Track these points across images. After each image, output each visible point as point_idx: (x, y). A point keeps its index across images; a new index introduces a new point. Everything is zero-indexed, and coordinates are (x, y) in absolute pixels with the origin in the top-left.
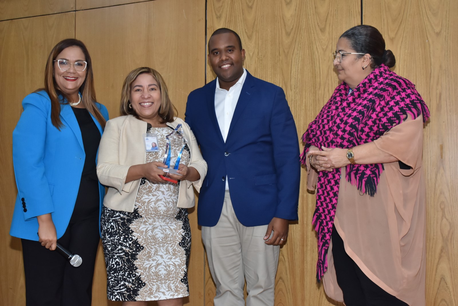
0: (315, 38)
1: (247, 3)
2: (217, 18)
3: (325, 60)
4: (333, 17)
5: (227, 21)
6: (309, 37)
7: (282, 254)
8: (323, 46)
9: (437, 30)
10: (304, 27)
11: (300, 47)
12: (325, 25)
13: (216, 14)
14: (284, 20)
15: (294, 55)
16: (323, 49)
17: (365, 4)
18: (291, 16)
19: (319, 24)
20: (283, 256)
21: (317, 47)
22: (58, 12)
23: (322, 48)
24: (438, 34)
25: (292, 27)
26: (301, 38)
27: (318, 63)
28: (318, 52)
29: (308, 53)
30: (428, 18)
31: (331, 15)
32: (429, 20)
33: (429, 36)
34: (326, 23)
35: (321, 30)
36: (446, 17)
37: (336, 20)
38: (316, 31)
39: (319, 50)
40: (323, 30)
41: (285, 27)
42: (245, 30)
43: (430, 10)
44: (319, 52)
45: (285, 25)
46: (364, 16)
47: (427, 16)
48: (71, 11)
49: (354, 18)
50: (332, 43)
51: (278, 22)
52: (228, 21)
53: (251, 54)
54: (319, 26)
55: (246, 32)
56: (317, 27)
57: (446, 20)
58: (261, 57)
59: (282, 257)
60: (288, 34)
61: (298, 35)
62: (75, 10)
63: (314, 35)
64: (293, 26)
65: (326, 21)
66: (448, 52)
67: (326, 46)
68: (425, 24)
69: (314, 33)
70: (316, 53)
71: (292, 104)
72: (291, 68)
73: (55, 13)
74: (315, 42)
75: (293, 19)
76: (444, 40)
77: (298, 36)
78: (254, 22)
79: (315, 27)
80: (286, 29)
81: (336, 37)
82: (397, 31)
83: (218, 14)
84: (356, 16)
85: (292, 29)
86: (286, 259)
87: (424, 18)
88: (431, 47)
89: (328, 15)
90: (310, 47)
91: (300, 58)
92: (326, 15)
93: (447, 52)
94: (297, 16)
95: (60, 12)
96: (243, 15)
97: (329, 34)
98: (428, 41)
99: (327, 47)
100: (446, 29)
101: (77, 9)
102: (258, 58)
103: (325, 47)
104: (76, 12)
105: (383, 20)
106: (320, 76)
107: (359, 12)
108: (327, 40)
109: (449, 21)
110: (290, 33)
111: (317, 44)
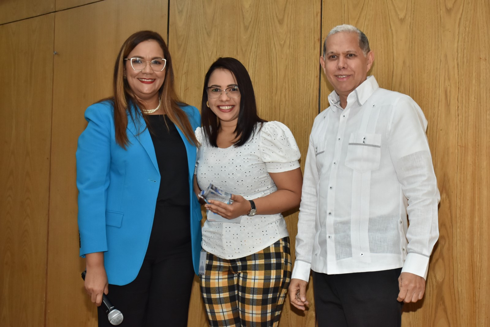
0: (273, 31)
3: (282, 58)
4: (292, 5)
6: (267, 31)
8: (281, 41)
9: (402, 15)
10: (262, 19)
11: (259, 44)
12: (284, 16)
14: (242, 11)
15: (252, 54)
16: (281, 45)
18: (250, 6)
19: (277, 15)
21: (274, 43)
22: (40, 14)
24: (402, 21)
25: (250, 19)
26: (259, 32)
27: (275, 62)
29: (265, 50)
31: (290, 3)
33: (392, 25)
34: (284, 13)
35: (279, 21)
37: (295, 9)
38: (274, 23)
39: (276, 46)
40: (281, 22)
41: (244, 20)
42: (205, 25)
44: (277, 49)
45: (243, 18)
46: (324, 2)
48: (51, 12)
49: (313, 5)
50: (290, 36)
51: (237, 15)
52: (189, 16)
54: (277, 17)
55: (206, 28)
56: (275, 18)
60: (246, 28)
61: (256, 28)
62: (54, 11)
63: (272, 28)
64: (251, 19)
65: (285, 11)
66: (413, 43)
67: (283, 41)
69: (272, 26)
70: (274, 50)
73: (38, 15)
74: (273, 37)
75: (251, 10)
76: (409, 27)
77: (256, 30)
78: (213, 15)
79: (273, 18)
80: (244, 23)
81: (294, 29)
82: (358, 18)
83: (180, 8)
85: (250, 22)
88: (395, 37)
89: (286, 3)
90: (268, 43)
91: (258, 56)
92: (285, 3)
94: (256, 6)
95: (42, 14)
96: (203, 7)
97: (287, 25)
98: (392, 30)
99: (285, 42)
101: (56, 10)
103: (282, 43)
104: (56, 13)
105: (343, 6)
106: (277, 78)
108: (285, 34)
110: (248, 27)
111: (275, 39)
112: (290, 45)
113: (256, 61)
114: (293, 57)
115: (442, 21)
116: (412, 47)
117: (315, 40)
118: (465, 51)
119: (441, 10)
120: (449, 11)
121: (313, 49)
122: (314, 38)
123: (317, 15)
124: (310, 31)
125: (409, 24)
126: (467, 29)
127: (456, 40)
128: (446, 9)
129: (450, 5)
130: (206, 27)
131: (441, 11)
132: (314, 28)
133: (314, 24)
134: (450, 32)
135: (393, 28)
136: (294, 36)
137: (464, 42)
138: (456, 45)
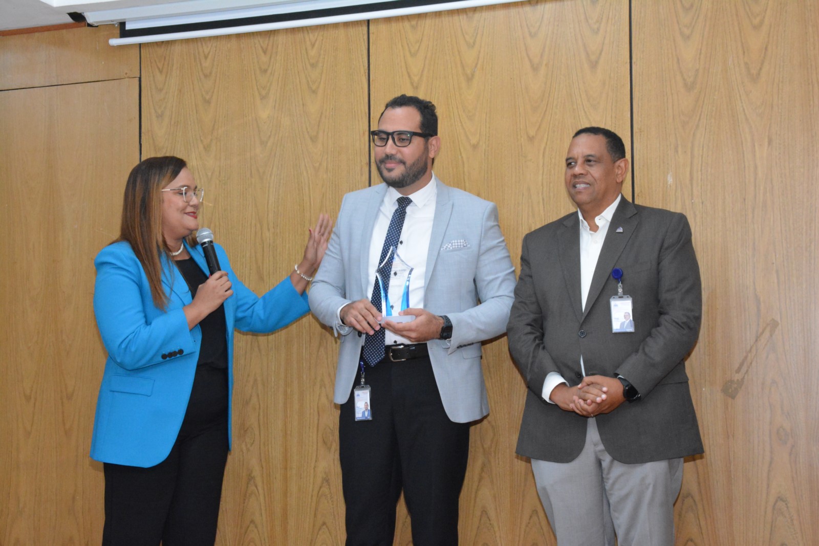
0: (303, 151)
1: (202, 95)
2: (157, 117)
3: (317, 185)
4: (329, 119)
5: (172, 123)
6: (295, 150)
7: (254, 482)
8: (315, 163)
9: (474, 141)
11: (282, 165)
12: (318, 132)
13: (156, 112)
15: (273, 177)
17: (374, 100)
18: (268, 117)
19: (308, 130)
20: (256, 487)
21: (305, 165)
23: (313, 166)
24: (475, 147)
25: (269, 134)
26: (283, 150)
27: (307, 189)
28: (307, 172)
29: (293, 173)
30: (461, 122)
31: (326, 117)
32: (462, 125)
33: (462, 150)
34: (318, 128)
35: (311, 138)
36: (486, 122)
37: (333, 124)
38: (305, 140)
39: (308, 169)
40: (314, 139)
41: (259, 134)
42: (200, 137)
43: (464, 111)
44: (309, 172)
45: (259, 131)
47: (460, 120)
49: (359, 121)
50: (327, 158)
51: (250, 126)
52: (175, 123)
53: (210, 174)
54: (308, 132)
55: (201, 140)
56: (306, 134)
57: (486, 125)
58: (223, 179)
59: (256, 489)
60: (264, 144)
64: (271, 132)
65: (319, 126)
67: (318, 163)
68: (458, 132)
69: (301, 144)
70: (305, 173)
71: (269, 251)
72: (268, 196)
74: (304, 158)
75: (270, 122)
76: (483, 155)
77: (278, 148)
78: (214, 125)
79: (303, 134)
80: (260, 137)
81: (333, 149)
83: (159, 112)
84: (362, 118)
85: (270, 136)
86: (261, 491)
87: (456, 124)
89: (321, 116)
90: (296, 164)
92: (319, 116)
93: (488, 173)
96: (197, 113)
97: (323, 144)
98: (462, 157)
99: (320, 164)
100: (486, 139)
102: (220, 181)
103: (317, 165)
106: (310, 208)
107: (366, 113)
108: (321, 154)
109: (489, 128)
110: (267, 143)
111: (306, 160)
112: (327, 168)
113: (279, 186)
114: (332, 183)
115: (523, 150)
116: (488, 178)
117: (363, 164)
118: (551, 185)
119: (521, 137)
120: (531, 139)
121: (359, 174)
122: (361, 161)
123: (364, 134)
124: (355, 152)
125: (484, 151)
126: (553, 160)
127: (541, 172)
128: (528, 137)
129: (532, 133)
130: (202, 138)
131: (522, 139)
132: (360, 149)
133: (360, 144)
134: (533, 162)
135: (464, 155)
136: (333, 158)
137: (550, 175)
138: (540, 178)
